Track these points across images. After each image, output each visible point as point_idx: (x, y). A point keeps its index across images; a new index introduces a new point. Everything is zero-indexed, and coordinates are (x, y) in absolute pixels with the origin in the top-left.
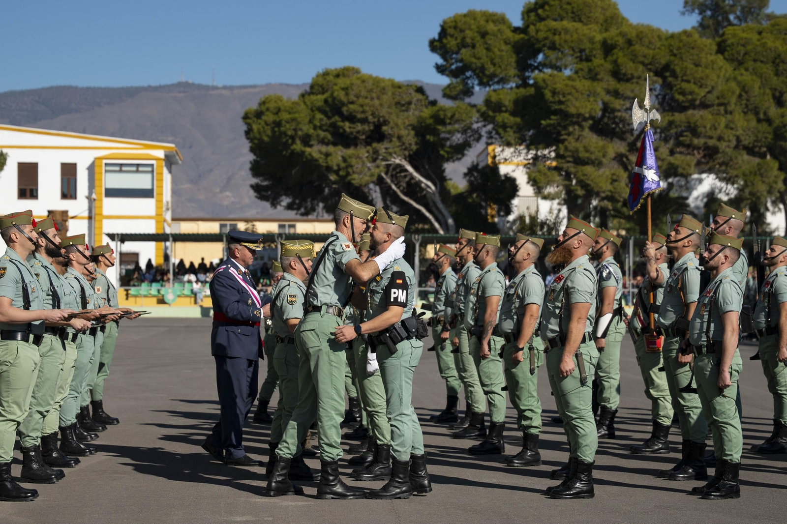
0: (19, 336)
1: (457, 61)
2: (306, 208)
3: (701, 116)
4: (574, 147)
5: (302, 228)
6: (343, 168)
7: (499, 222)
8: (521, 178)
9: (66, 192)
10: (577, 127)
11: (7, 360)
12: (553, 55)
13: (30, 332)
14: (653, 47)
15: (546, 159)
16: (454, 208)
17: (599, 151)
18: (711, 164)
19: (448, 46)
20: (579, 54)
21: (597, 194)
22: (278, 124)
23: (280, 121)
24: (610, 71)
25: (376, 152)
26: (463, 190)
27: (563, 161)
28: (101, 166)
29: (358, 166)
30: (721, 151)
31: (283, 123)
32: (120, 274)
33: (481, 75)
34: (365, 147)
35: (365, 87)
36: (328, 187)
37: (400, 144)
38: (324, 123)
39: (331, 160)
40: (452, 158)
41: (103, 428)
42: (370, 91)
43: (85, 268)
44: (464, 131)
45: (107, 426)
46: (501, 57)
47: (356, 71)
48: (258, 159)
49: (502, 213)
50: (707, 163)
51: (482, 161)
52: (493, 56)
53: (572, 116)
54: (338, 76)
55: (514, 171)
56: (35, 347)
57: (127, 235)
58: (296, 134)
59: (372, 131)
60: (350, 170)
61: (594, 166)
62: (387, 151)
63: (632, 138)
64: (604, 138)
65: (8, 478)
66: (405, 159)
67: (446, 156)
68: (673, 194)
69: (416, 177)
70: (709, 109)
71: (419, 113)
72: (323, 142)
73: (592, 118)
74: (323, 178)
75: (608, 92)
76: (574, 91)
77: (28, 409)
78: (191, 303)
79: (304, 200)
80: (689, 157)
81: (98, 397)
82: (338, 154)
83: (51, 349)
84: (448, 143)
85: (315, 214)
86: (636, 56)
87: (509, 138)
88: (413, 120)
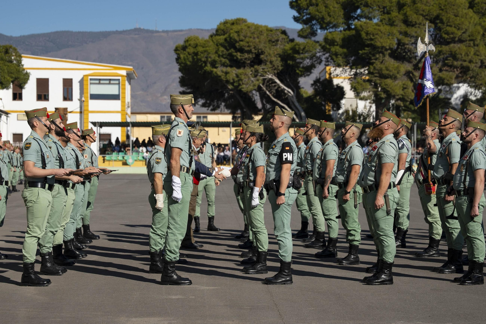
0: (39, 185)
1: (306, 15)
2: (213, 106)
3: (459, 48)
4: (379, 67)
5: (212, 118)
6: (237, 81)
7: (333, 114)
8: (347, 86)
9: (66, 96)
10: (381, 55)
11: (32, 199)
12: (366, 10)
13: (46, 182)
14: (429, 5)
15: (362, 75)
16: (305, 106)
17: (395, 70)
18: (465, 77)
19: (301, 5)
20: (382, 10)
21: (394, 97)
22: (196, 54)
23: (197, 52)
24: (402, 20)
25: (257, 71)
26: (311, 95)
27: (373, 76)
28: (88, 80)
29: (245, 80)
30: (471, 69)
31: (199, 53)
32: (99, 147)
33: (322, 22)
34: (250, 68)
35: (250, 31)
36: (227, 93)
37: (272, 66)
38: (224, 53)
39: (229, 76)
40: (304, 74)
41: (90, 242)
42: (253, 33)
43: (78, 143)
44: (311, 58)
45: (92, 240)
46: (334, 11)
47: (244, 21)
48: (184, 76)
49: (335, 109)
50: (462, 77)
51: (322, 76)
52: (330, 11)
53: (379, 47)
54: (233, 24)
55: (342, 82)
56: (49, 191)
57: (103, 123)
58: (207, 60)
59: (254, 58)
60: (241, 82)
61: (392, 79)
62: (263, 70)
63: (416, 62)
64: (398, 61)
65: (32, 272)
66: (275, 75)
67: (300, 73)
68: (442, 96)
69: (282, 87)
70: (464, 43)
71: (283, 47)
72: (224, 65)
73: (391, 49)
74: (224, 87)
75: (401, 33)
76: (379, 32)
77: (44, 230)
78: (143, 165)
79: (212, 101)
80: (451, 73)
81: (87, 223)
82: (233, 72)
83: (58, 193)
84: (301, 65)
85: (220, 109)
86: (418, 10)
87: (339, 62)
88: (280, 51)
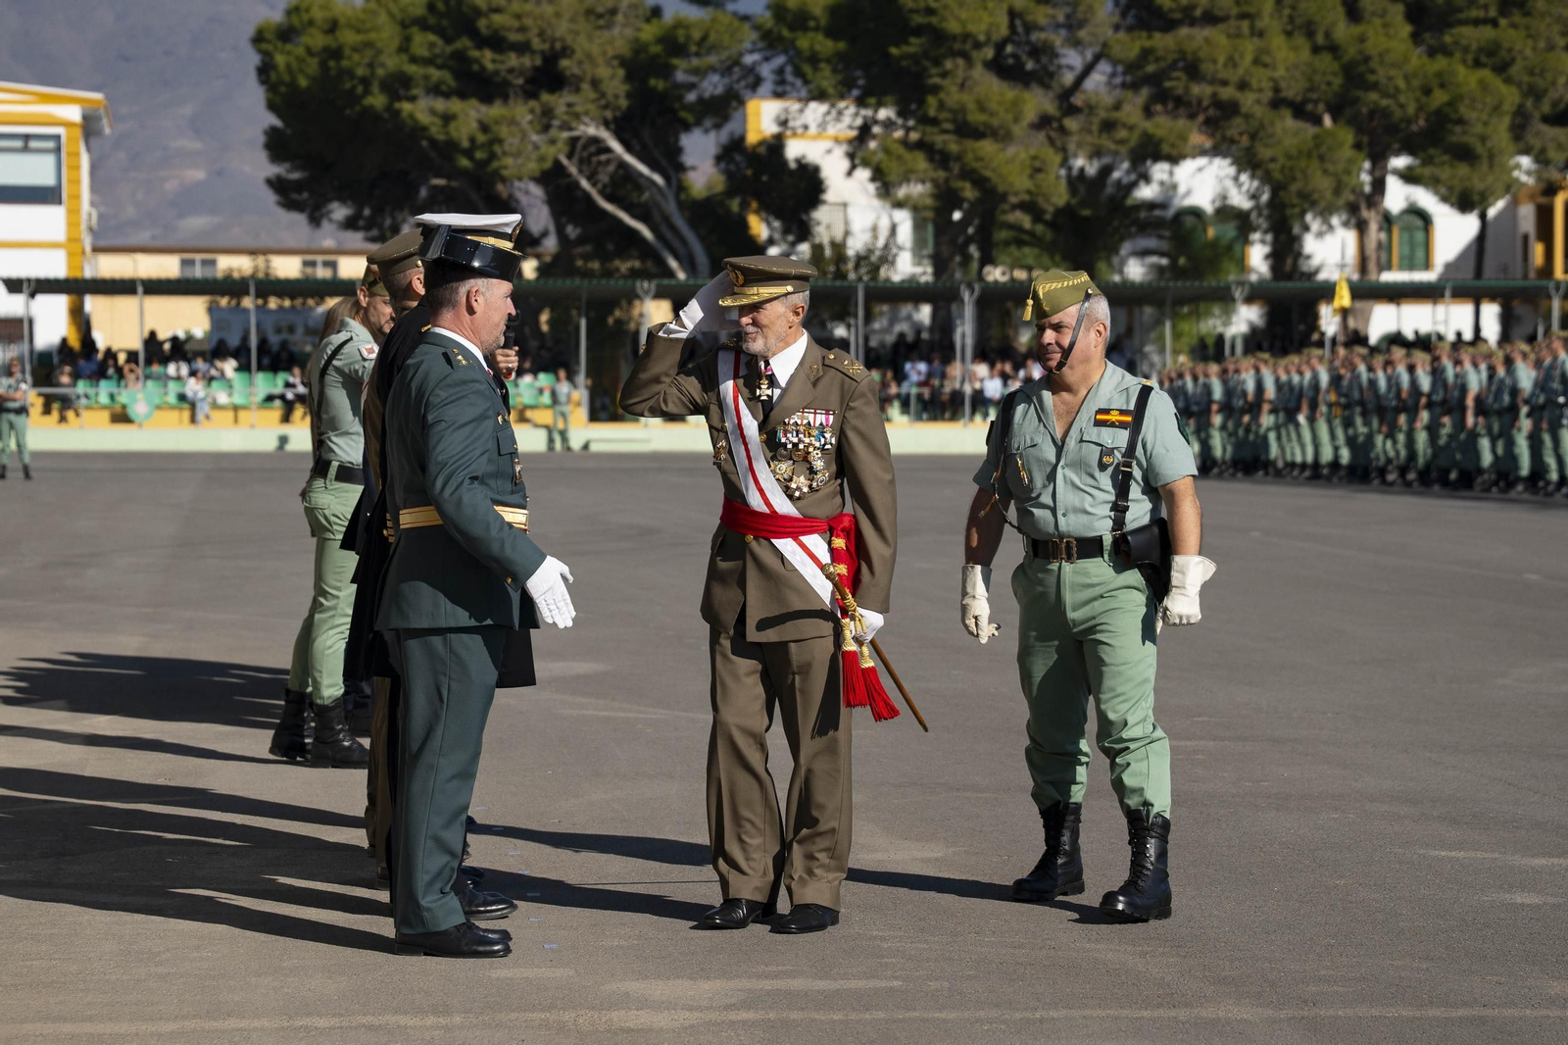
3: (1207, 40)
4: (957, 103)
6: (483, 146)
10: (960, 62)
15: (897, 128)
22: (335, 53)
23: (340, 47)
25: (548, 113)
27: (935, 130)
29: (512, 141)
30: (1243, 110)
31: (347, 52)
34: (526, 103)
37: (597, 96)
38: (437, 51)
39: (456, 129)
40: (701, 124)
44: (726, 70)
48: (281, 126)
50: (1212, 135)
53: (954, 38)
58: (373, 74)
59: (536, 69)
60: (497, 149)
61: (997, 141)
62: (569, 110)
64: (1011, 83)
66: (606, 127)
69: (630, 165)
70: (1222, 26)
71: (632, 32)
72: (436, 90)
73: (990, 42)
80: (1179, 122)
82: (469, 116)
84: (693, 95)
87: (825, 84)
88: (622, 47)
